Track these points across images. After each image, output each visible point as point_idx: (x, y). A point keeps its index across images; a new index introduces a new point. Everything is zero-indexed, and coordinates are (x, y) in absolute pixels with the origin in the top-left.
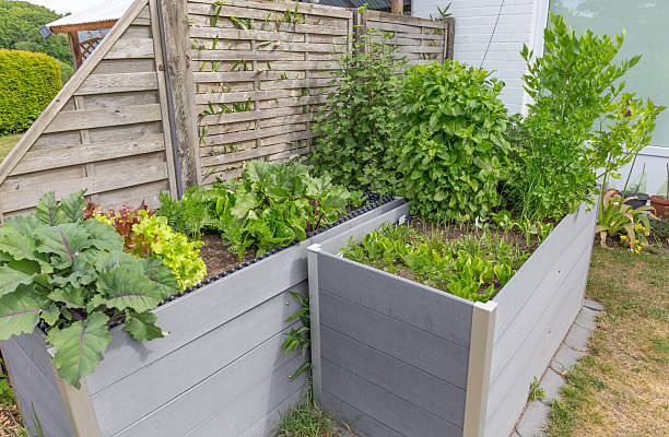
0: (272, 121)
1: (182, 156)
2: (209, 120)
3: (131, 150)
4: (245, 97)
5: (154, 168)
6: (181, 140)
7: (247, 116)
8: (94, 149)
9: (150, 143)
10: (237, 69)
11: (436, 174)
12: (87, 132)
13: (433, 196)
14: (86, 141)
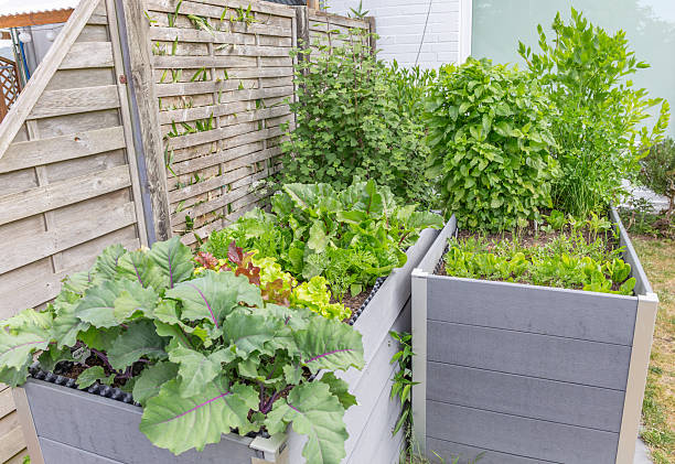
0: (232, 141)
1: (153, 191)
2: (174, 143)
3: (96, 190)
4: (207, 112)
5: (121, 210)
6: (151, 171)
7: (209, 135)
8: (53, 192)
9: (115, 177)
10: (197, 79)
11: (493, 180)
12: (44, 168)
13: (490, 203)
14: (43, 182)
